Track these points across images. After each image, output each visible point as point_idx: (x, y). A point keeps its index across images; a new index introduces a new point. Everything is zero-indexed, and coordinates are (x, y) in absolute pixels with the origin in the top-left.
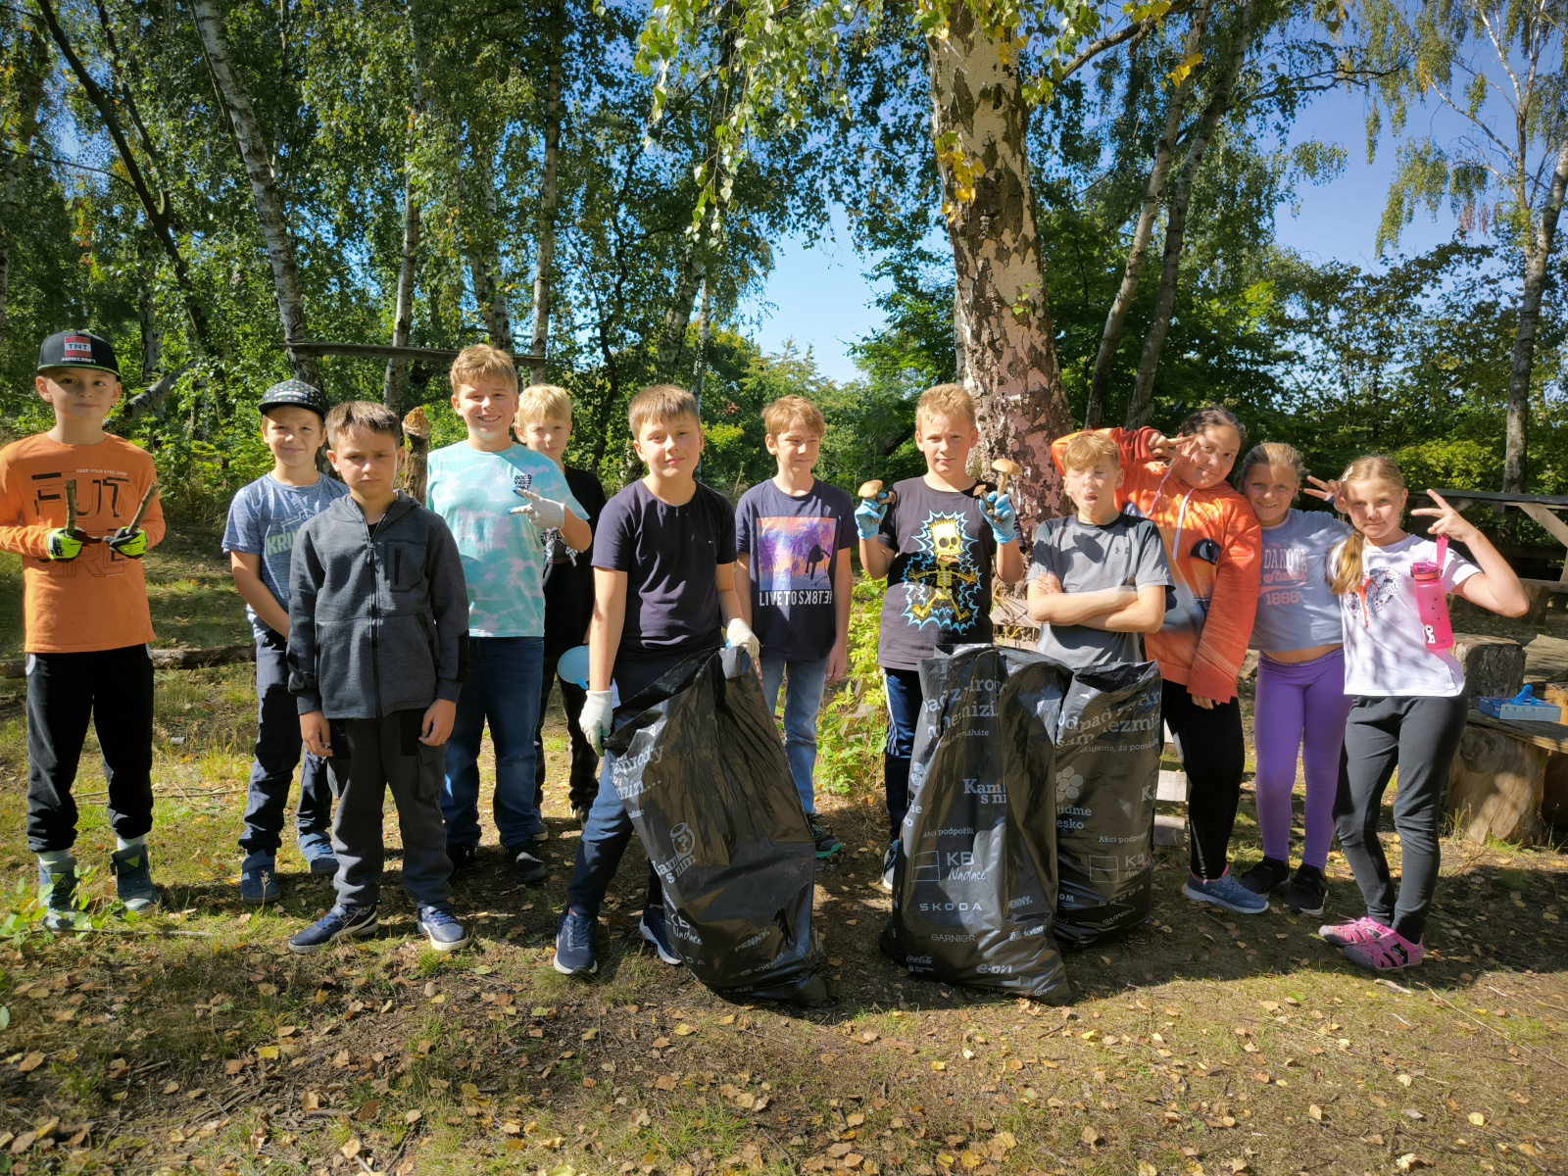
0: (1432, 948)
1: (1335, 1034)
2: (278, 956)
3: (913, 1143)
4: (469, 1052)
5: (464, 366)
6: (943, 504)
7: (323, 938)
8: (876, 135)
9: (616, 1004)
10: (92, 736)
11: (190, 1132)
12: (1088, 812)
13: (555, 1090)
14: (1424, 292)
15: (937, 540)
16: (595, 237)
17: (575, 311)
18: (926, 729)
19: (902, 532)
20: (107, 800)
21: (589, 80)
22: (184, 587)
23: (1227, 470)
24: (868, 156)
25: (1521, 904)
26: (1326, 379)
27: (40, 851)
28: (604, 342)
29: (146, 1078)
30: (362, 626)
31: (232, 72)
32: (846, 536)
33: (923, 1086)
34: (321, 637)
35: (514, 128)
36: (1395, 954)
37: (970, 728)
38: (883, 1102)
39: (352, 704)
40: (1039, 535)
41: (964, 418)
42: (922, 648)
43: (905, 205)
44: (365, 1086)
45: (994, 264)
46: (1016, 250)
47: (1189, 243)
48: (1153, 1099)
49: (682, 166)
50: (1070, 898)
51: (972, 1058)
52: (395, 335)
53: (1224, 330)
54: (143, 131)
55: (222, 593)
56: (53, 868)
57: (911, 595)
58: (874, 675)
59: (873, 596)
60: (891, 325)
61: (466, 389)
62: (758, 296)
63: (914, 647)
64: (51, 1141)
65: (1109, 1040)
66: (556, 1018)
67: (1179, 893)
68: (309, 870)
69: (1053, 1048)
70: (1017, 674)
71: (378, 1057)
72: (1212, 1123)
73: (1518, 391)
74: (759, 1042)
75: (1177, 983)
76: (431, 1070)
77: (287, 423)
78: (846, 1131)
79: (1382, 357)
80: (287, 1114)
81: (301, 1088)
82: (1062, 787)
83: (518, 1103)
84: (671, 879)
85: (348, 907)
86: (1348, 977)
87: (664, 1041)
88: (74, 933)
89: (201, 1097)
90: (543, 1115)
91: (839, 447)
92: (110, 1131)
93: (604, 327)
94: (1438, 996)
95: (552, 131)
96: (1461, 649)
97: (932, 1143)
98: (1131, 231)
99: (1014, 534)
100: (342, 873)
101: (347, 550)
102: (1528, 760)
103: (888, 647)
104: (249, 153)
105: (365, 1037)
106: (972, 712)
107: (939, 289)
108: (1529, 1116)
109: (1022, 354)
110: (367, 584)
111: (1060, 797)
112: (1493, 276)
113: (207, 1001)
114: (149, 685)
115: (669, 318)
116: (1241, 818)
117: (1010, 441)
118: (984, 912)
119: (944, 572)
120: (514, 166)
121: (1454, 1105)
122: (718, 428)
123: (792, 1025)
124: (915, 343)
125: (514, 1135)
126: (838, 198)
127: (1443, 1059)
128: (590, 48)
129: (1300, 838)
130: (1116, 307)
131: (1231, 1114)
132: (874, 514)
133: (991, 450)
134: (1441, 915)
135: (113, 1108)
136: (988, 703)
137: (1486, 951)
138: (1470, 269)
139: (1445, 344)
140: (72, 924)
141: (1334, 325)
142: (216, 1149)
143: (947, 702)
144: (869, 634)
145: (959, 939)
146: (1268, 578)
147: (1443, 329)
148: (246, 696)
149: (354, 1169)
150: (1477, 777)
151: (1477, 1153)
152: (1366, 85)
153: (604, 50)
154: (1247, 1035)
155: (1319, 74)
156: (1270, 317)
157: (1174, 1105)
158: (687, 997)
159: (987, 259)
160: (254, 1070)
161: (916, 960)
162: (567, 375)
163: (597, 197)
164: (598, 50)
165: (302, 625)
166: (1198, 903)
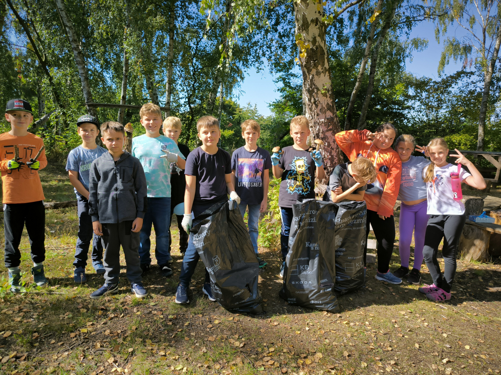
1: (423, 321)
2: (86, 300)
3: (290, 357)
4: (148, 330)
5: (144, 110)
6: (299, 154)
7: (101, 294)
8: (277, 35)
9: (195, 314)
10: (25, 230)
11: (59, 355)
12: (344, 249)
13: (176, 341)
14: (453, 86)
15: (297, 166)
16: (186, 69)
17: (179, 93)
18: (294, 226)
19: (286, 163)
20: (30, 251)
21: (183, 17)
22: (54, 183)
23: (391, 144)
24: (274, 42)
25: (482, 280)
26: (421, 114)
27: (9, 267)
28: (189, 103)
29: (44, 339)
30: (112, 194)
31: (66, 14)
32: (268, 165)
33: (293, 339)
34: (99, 197)
35: (159, 33)
36: (442, 296)
37: (308, 226)
38: (280, 344)
39: (109, 219)
41: (306, 126)
42: (293, 200)
43: (287, 58)
44: (115, 341)
45: (315, 77)
46: (322, 72)
47: (377, 71)
48: (366, 342)
49: (214, 45)
50: (339, 277)
51: (309, 330)
52: (121, 101)
53: (389, 99)
54: (37, 34)
55: (66, 185)
56: (13, 273)
57: (289, 184)
58: (277, 209)
59: (277, 184)
60: (282, 97)
61: (145, 117)
62: (239, 88)
63: (290, 200)
64: (14, 359)
65: (352, 324)
66: (176, 319)
67: (374, 278)
68: (96, 273)
69: (334, 326)
70: (323, 208)
71: (119, 331)
72: (384, 349)
73: (482, 118)
74: (241, 325)
75: (373, 306)
76: (136, 335)
77: (86, 128)
78: (269, 353)
79: (439, 107)
80: (90, 350)
81: (95, 342)
83: (164, 345)
84: (212, 273)
85: (109, 284)
87: (211, 326)
88: (20, 293)
89: (62, 345)
90: (172, 349)
91: (265, 137)
92: (33, 356)
93: (189, 98)
94: (456, 309)
95: (172, 34)
96: (463, 200)
97: (296, 356)
98: (359, 67)
99: (322, 164)
100: (106, 273)
101: (107, 169)
102: (484, 235)
103: (282, 200)
104: (72, 41)
105: (115, 325)
106: (308, 221)
107: (297, 86)
108: (484, 346)
109: (324, 106)
110: (114, 180)
111: (335, 245)
112: (474, 81)
113: (64, 314)
114: (43, 215)
115: (210, 95)
116: (394, 254)
117: (320, 134)
118: (312, 284)
119: (299, 176)
120: (159, 45)
121: (460, 343)
122: (226, 131)
123: (252, 320)
124: (289, 103)
125: (163, 355)
126: (265, 56)
127: (457, 329)
128: (184, 7)
129: (412, 260)
130: (354, 92)
131: (390, 346)
132: (277, 157)
133: (314, 137)
134: (457, 284)
135: (34, 348)
136: (313, 218)
137: (471, 295)
138: (467, 79)
139: (459, 103)
140: (20, 290)
141: (424, 97)
142: (68, 361)
143: (301, 218)
144: (275, 196)
145: (304, 292)
146: (404, 178)
147: (458, 98)
148: (74, 217)
149: (112, 367)
150: (468, 241)
151: (468, 358)
152: (434, 19)
153: (188, 7)
154: (396, 322)
155: (420, 16)
156: (403, 95)
157: (372, 344)
158: (218, 312)
159: (313, 75)
160: (79, 336)
161: (291, 299)
162: (177, 114)
163: (186, 55)
164: (186, 7)
165: (93, 194)
166: (380, 281)
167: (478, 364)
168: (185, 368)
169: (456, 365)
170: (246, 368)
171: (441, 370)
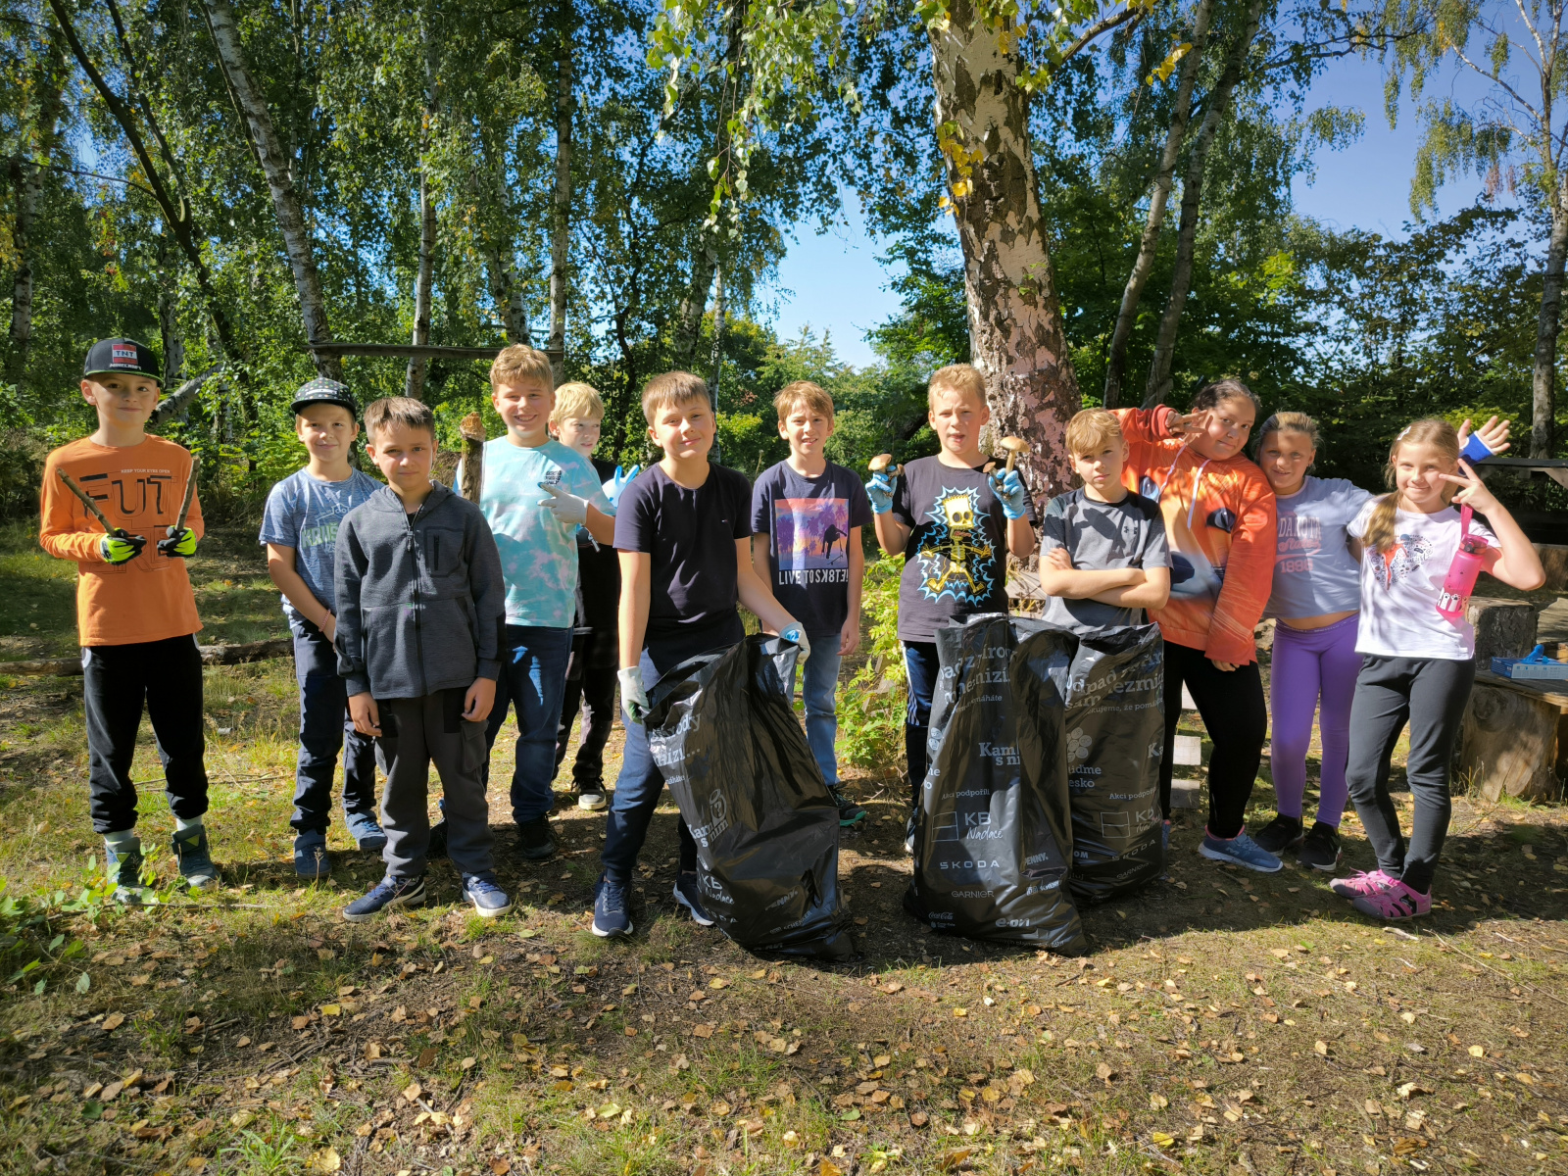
0: (1442, 899)
1: (1342, 977)
2: (333, 925)
3: (937, 1080)
4: (518, 1006)
6: (956, 480)
7: (375, 907)
8: (887, 119)
9: (654, 962)
11: (264, 1079)
12: (1097, 771)
13: (599, 1039)
14: (1448, 257)
15: (950, 515)
16: (608, 231)
17: (591, 304)
18: (943, 696)
19: (917, 508)
20: (164, 785)
21: (598, 74)
22: (220, 587)
24: (878, 141)
25: (1532, 857)
26: (1348, 349)
27: (105, 832)
28: (621, 334)
29: (219, 1034)
30: (405, 610)
31: (248, 79)
32: (860, 514)
33: (945, 1031)
34: (368, 622)
35: (525, 124)
36: (1404, 905)
37: (984, 694)
38: (908, 1045)
39: (399, 684)
40: (1051, 509)
42: (939, 620)
43: (917, 189)
44: (423, 1037)
45: (1000, 247)
46: (1021, 231)
47: (1205, 216)
48: (1165, 1038)
49: (694, 156)
50: (1085, 855)
51: (992, 1005)
52: (415, 334)
53: (1243, 304)
54: (162, 138)
55: (256, 593)
56: (119, 848)
57: (927, 570)
58: (894, 651)
59: (890, 574)
60: (906, 308)
61: (504, 389)
62: (774, 283)
63: (931, 620)
64: (137, 1090)
65: (1123, 987)
66: (598, 975)
67: (1194, 853)
68: (358, 847)
69: (1070, 994)
70: (1026, 642)
71: (433, 1012)
72: (1220, 1059)
73: (1544, 355)
74: (789, 993)
75: (1189, 934)
76: (483, 1022)
77: (319, 420)
78: (873, 1071)
79: (1406, 324)
80: (351, 1063)
81: (363, 1040)
82: (1071, 748)
83: (565, 1050)
84: (705, 843)
85: (398, 878)
86: (1357, 926)
87: (700, 994)
88: (142, 907)
89: (272, 1050)
90: (588, 1061)
91: (858, 434)
92: (191, 1080)
93: (620, 319)
94: (1444, 941)
95: (564, 126)
96: (1473, 612)
97: (955, 1080)
98: (1148, 206)
99: (1024, 510)
100: (390, 846)
101: (388, 539)
102: (1539, 717)
103: (907, 620)
104: (267, 159)
105: (420, 995)
106: (985, 679)
107: (953, 272)
108: (1528, 1048)
109: (1029, 333)
110: (409, 570)
111: (1071, 758)
112: (1518, 240)
113: (271, 964)
114: (198, 679)
115: (684, 307)
117: (1020, 419)
118: (1001, 869)
119: (957, 546)
120: (526, 162)
121: (1455, 1039)
122: (736, 417)
123: (821, 978)
124: (930, 326)
125: (562, 1078)
126: (851, 182)
127: (1447, 999)
128: (599, 42)
129: (1315, 800)
130: (1132, 284)
131: (1239, 1050)
132: (885, 487)
133: (1002, 428)
134: (1453, 868)
135: (192, 1060)
136: (1000, 670)
137: (1495, 900)
138: (1496, 233)
139: (1471, 310)
140: (140, 899)
141: (1356, 295)
142: (289, 1094)
143: (961, 669)
144: (887, 611)
145: (978, 895)
146: (1283, 547)
147: (1470, 295)
148: (286, 688)
149: (417, 1110)
150: (1490, 736)
151: (1476, 1081)
152: (1383, 48)
153: (612, 43)
154: (1257, 981)
155: (1334, 40)
156: (1290, 289)
157: (1185, 1044)
158: (721, 955)
159: (992, 242)
160: (318, 1025)
161: (937, 916)
162: (585, 369)
163: (610, 189)
164: (606, 42)
165: (348, 612)
166: (1212, 861)
167: (1506, 1100)
168: (628, 1113)
169: (1438, 1101)
170: (805, 1112)
171: (1391, 1116)
